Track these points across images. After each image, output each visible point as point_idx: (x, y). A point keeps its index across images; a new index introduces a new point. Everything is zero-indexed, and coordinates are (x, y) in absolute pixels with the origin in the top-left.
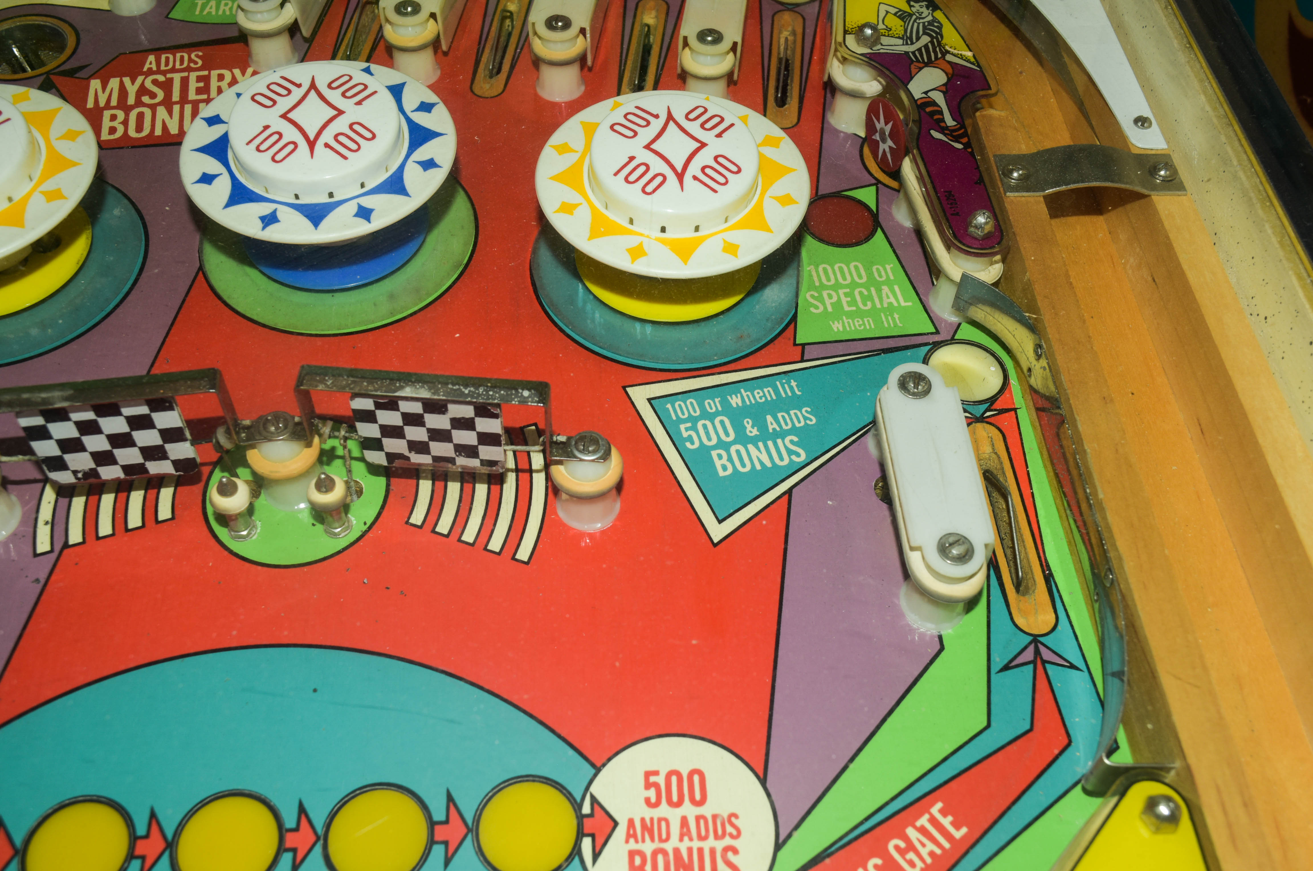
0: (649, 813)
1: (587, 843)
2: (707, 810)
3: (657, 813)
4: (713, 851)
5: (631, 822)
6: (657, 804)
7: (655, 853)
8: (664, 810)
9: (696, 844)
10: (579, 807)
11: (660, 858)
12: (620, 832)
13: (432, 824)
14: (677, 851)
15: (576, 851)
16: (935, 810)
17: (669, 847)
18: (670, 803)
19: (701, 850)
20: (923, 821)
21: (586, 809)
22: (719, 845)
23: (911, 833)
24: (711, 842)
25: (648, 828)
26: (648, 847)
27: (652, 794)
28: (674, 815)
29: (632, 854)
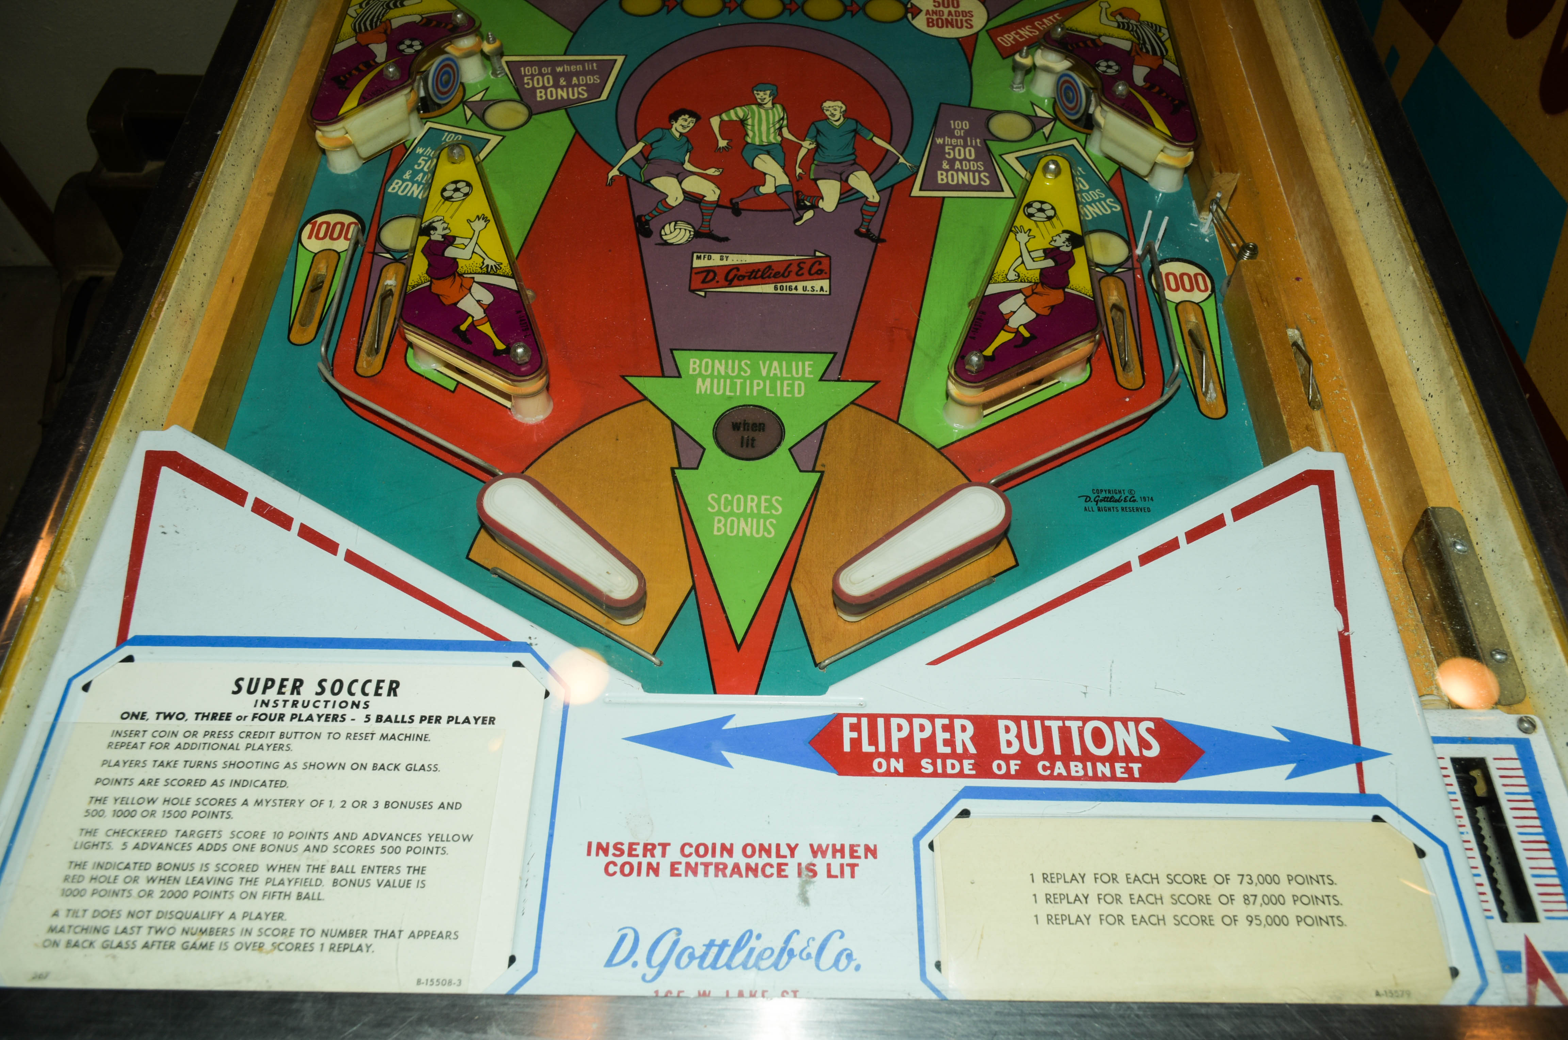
0: (935, 9)
1: (909, 16)
2: (960, 9)
3: (938, 9)
4: (961, 20)
5: (928, 11)
6: (939, 6)
7: (937, 20)
8: (941, 8)
9: (954, 18)
10: (905, 5)
11: (940, 21)
12: (924, 12)
13: (845, 7)
14: (947, 19)
15: (905, 16)
16: (1056, 15)
17: (944, 18)
18: (944, 6)
19: (957, 20)
20: (1051, 18)
21: (909, 6)
22: (964, 19)
23: (1045, 20)
24: (961, 17)
25: (934, 13)
26: (935, 17)
27: (937, 4)
28: (946, 11)
29: (928, 19)
